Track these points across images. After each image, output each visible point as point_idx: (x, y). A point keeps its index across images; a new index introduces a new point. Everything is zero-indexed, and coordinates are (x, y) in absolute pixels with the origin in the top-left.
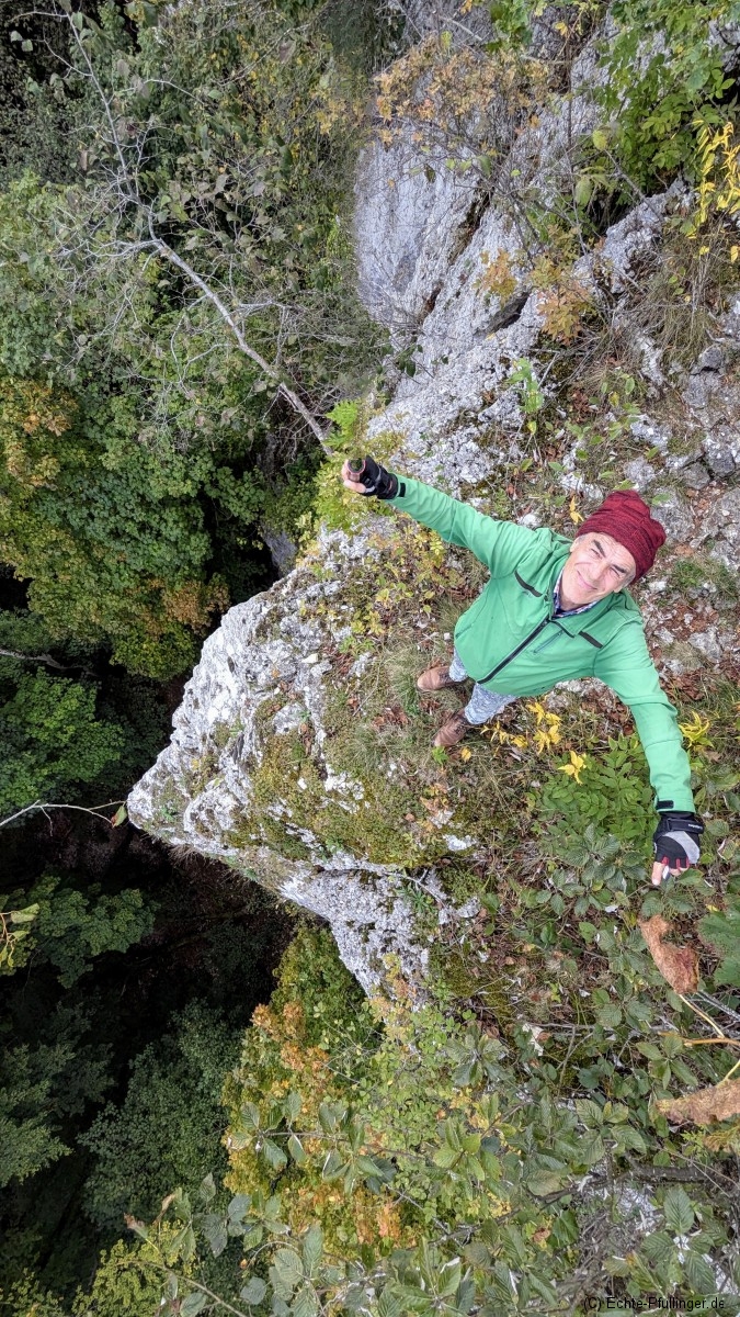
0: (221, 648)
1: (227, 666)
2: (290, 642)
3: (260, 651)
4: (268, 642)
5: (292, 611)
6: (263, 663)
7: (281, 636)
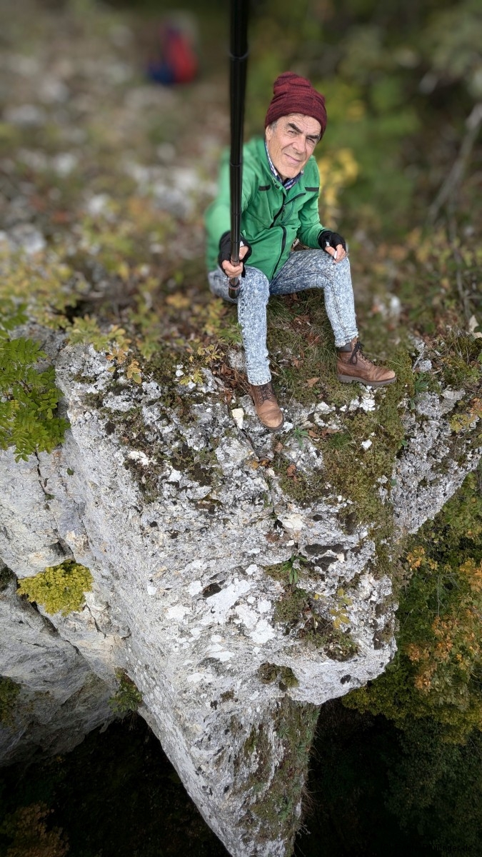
1: (210, 600)
2: (218, 438)
3: (231, 476)
4: (219, 467)
5: (179, 437)
6: (245, 475)
7: (212, 450)
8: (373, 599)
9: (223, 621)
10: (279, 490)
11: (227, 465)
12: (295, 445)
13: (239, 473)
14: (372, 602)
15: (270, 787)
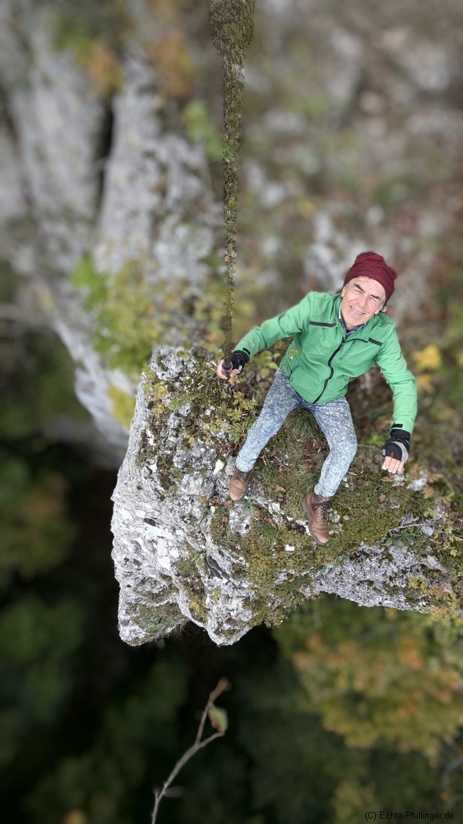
0: (131, 518)
1: (147, 525)
2: (193, 469)
3: (180, 497)
4: (178, 485)
5: (174, 449)
6: (189, 502)
7: (184, 473)
8: (232, 613)
9: (148, 538)
10: (209, 523)
11: (183, 489)
12: (240, 509)
13: (187, 498)
14: (229, 613)
15: (157, 607)
